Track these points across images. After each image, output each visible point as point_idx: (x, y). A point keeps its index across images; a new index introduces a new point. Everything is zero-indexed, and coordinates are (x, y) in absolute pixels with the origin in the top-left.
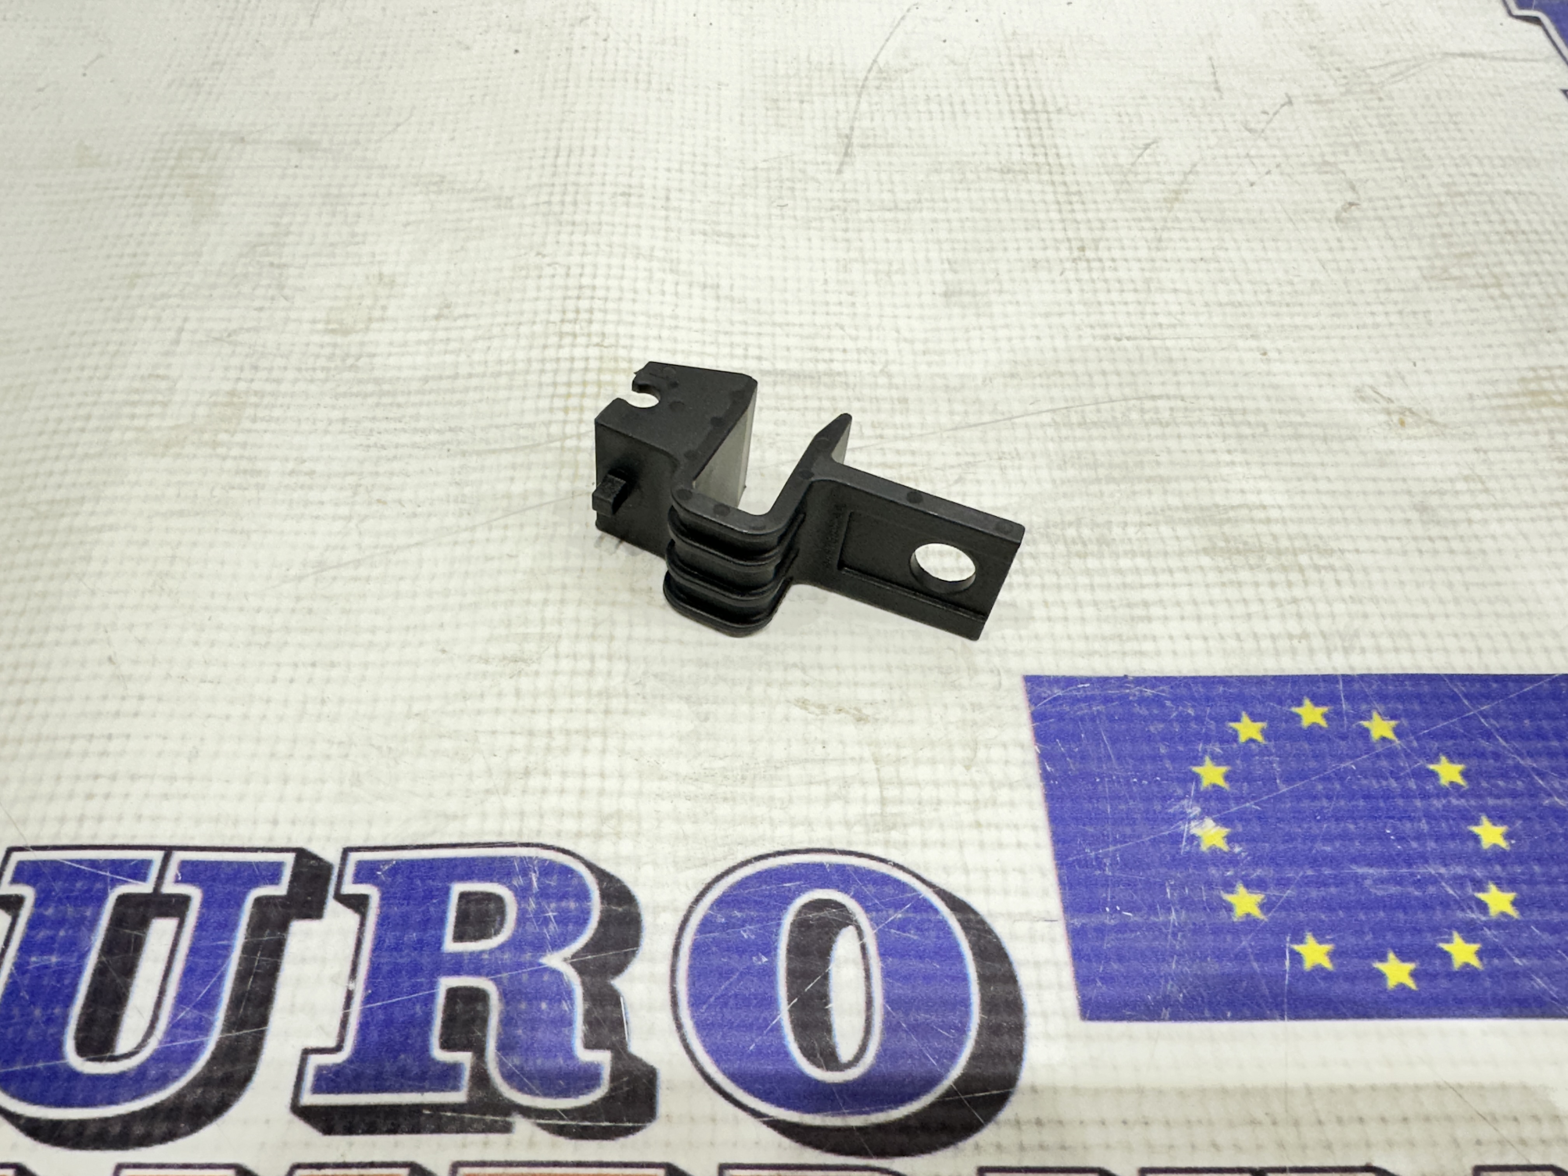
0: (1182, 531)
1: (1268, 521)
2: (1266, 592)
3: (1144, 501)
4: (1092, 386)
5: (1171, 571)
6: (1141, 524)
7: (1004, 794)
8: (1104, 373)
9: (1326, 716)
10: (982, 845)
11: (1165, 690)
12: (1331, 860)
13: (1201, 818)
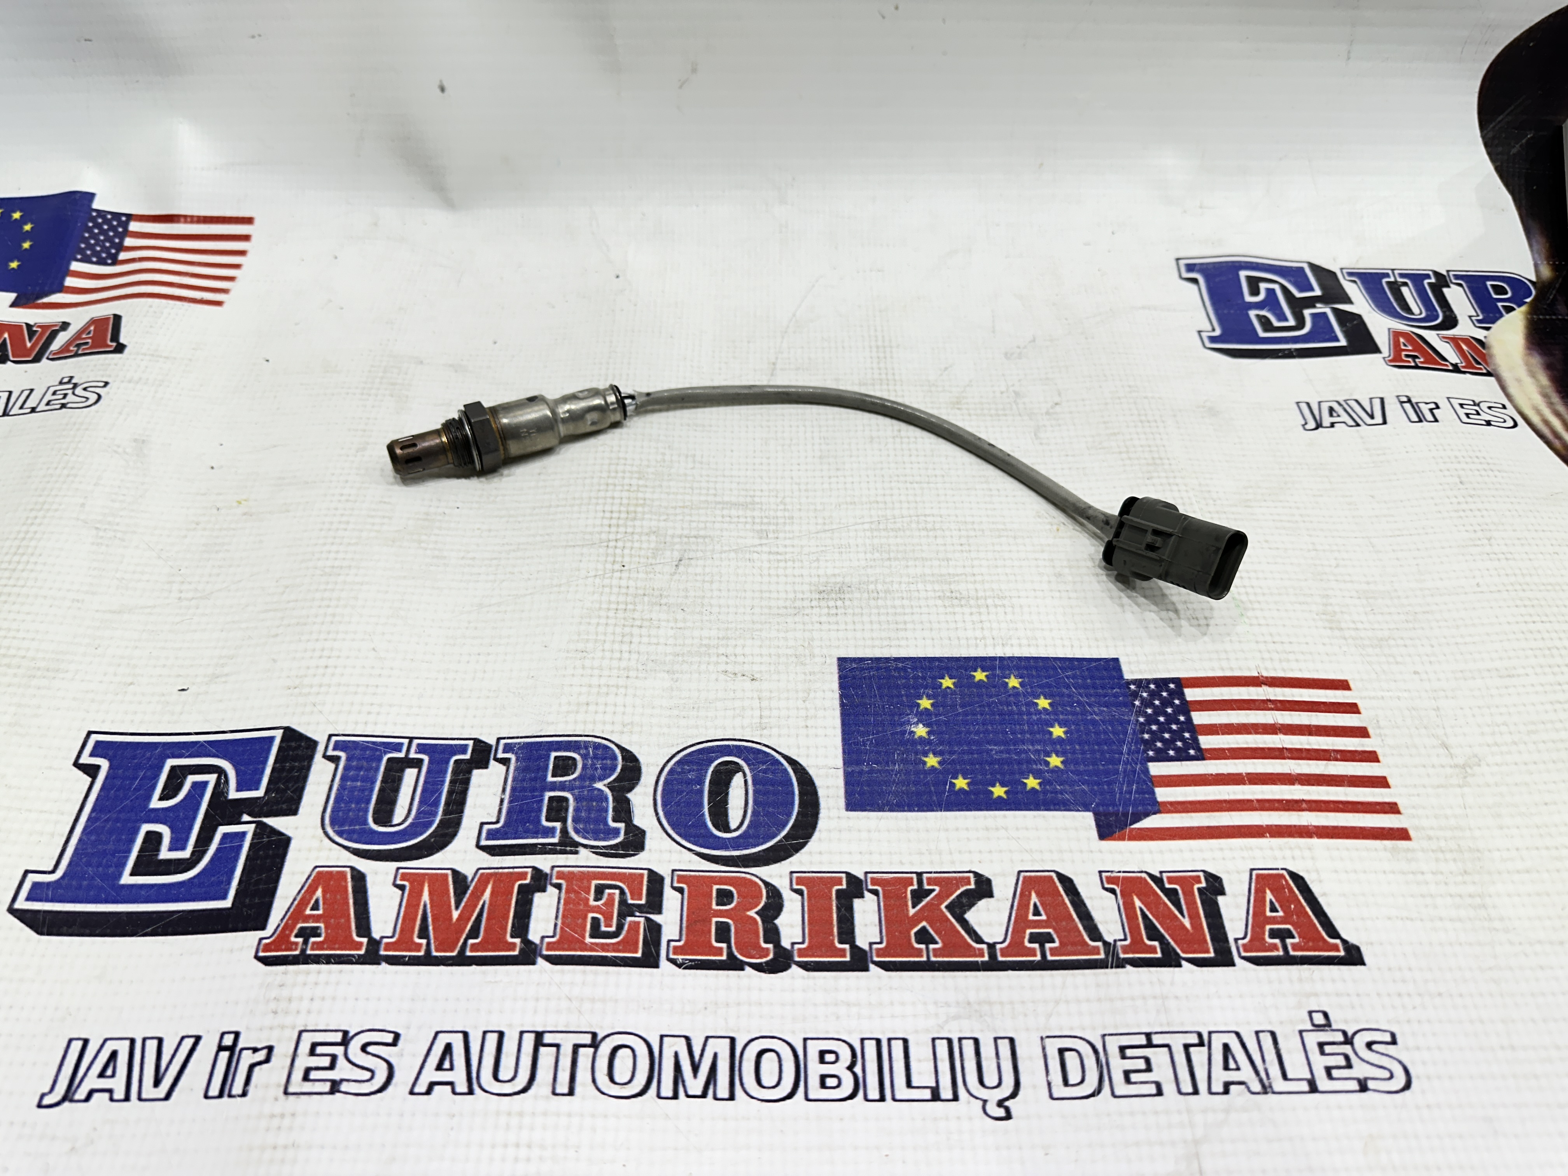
0: (929, 587)
1: (975, 582)
2: (967, 618)
3: (911, 571)
4: (893, 509)
5: (920, 607)
6: (909, 583)
7: (821, 713)
8: (901, 502)
9: (987, 676)
10: (807, 736)
11: (909, 665)
12: (978, 743)
13: (917, 723)
